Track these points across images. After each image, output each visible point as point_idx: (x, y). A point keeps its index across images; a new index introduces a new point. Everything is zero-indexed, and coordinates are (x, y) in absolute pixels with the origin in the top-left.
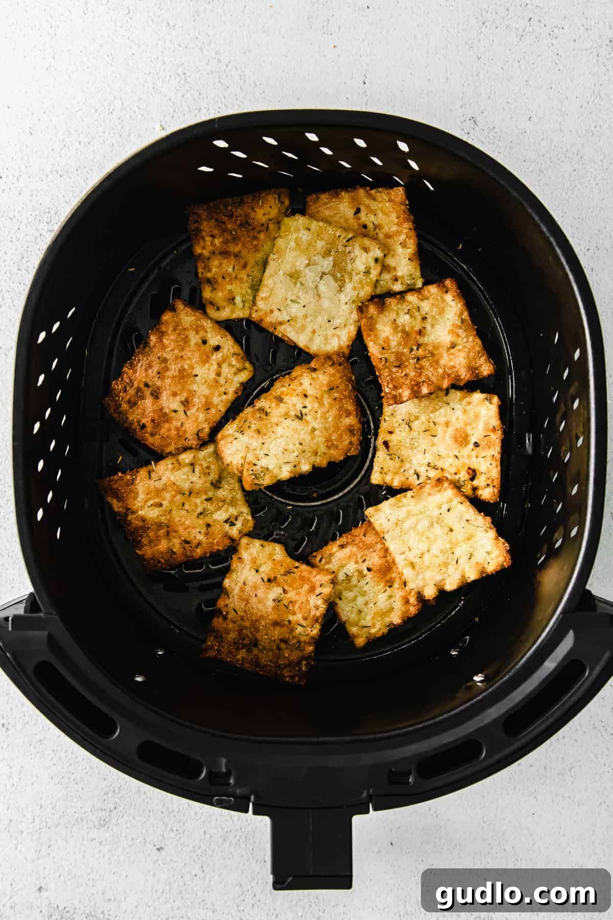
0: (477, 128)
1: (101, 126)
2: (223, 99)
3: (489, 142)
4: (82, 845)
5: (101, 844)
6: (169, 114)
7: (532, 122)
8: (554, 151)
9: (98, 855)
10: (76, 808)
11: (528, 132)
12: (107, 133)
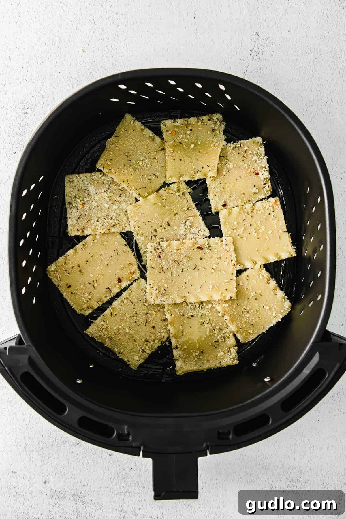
0: (259, 39)
1: (49, 52)
2: (116, 33)
3: (267, 46)
4: (67, 456)
5: (77, 455)
6: (87, 43)
7: (290, 33)
8: (303, 48)
9: (76, 461)
10: (62, 435)
11: (288, 39)
12: (52, 56)
